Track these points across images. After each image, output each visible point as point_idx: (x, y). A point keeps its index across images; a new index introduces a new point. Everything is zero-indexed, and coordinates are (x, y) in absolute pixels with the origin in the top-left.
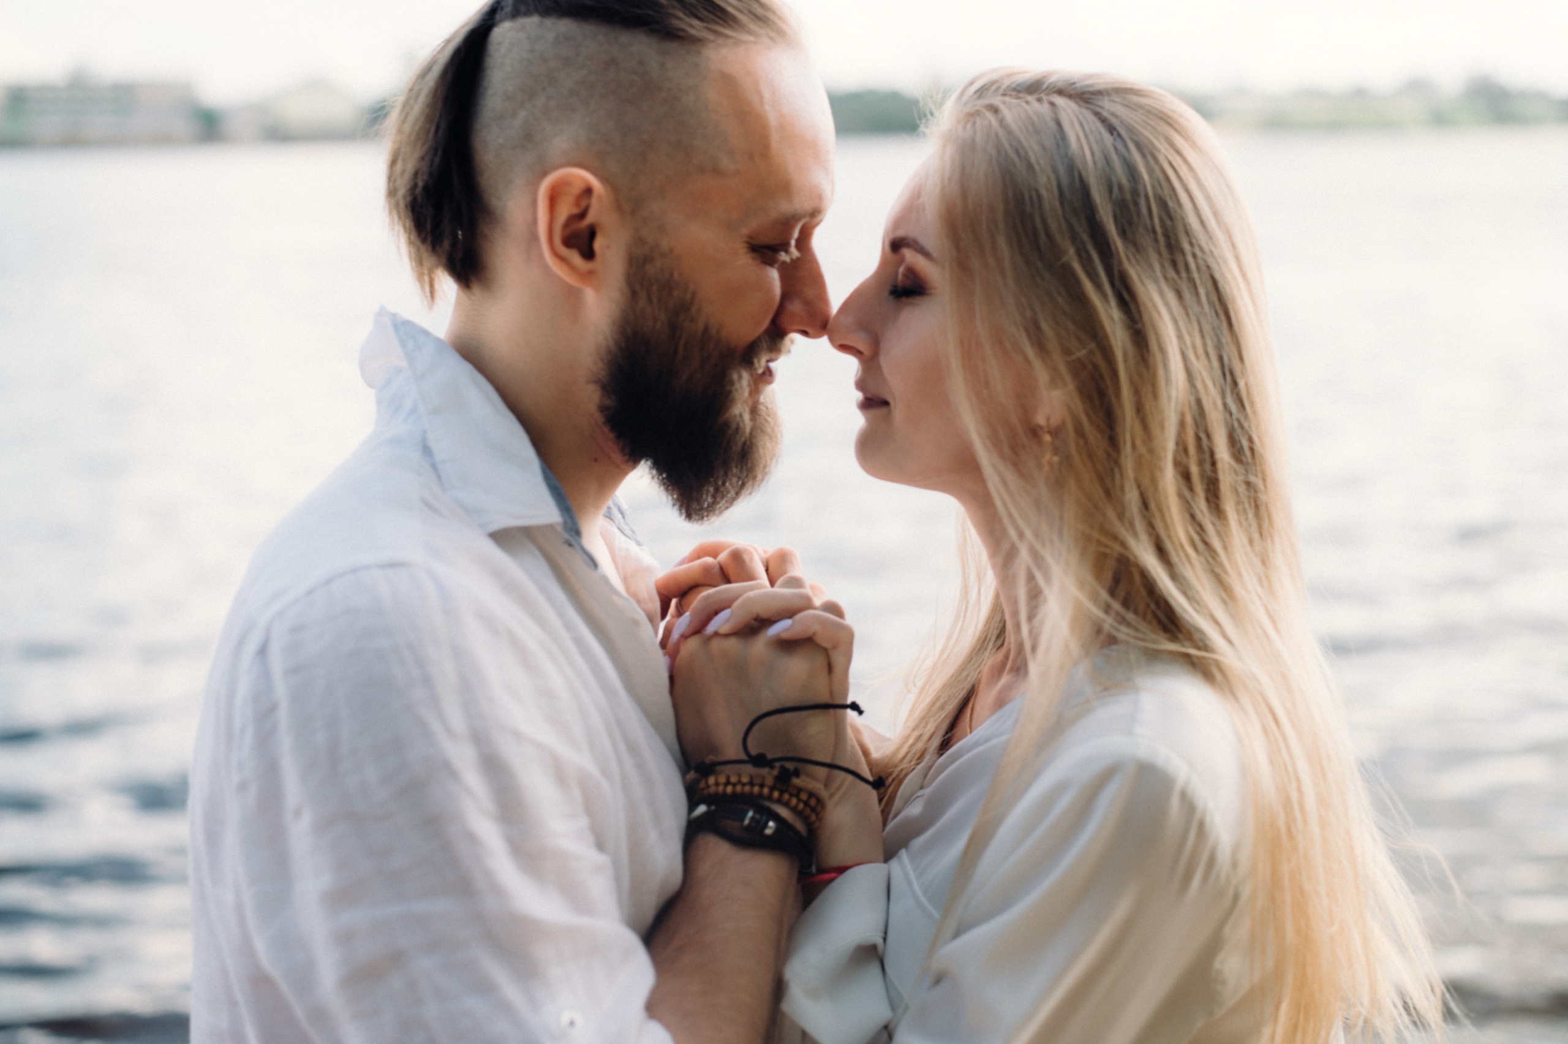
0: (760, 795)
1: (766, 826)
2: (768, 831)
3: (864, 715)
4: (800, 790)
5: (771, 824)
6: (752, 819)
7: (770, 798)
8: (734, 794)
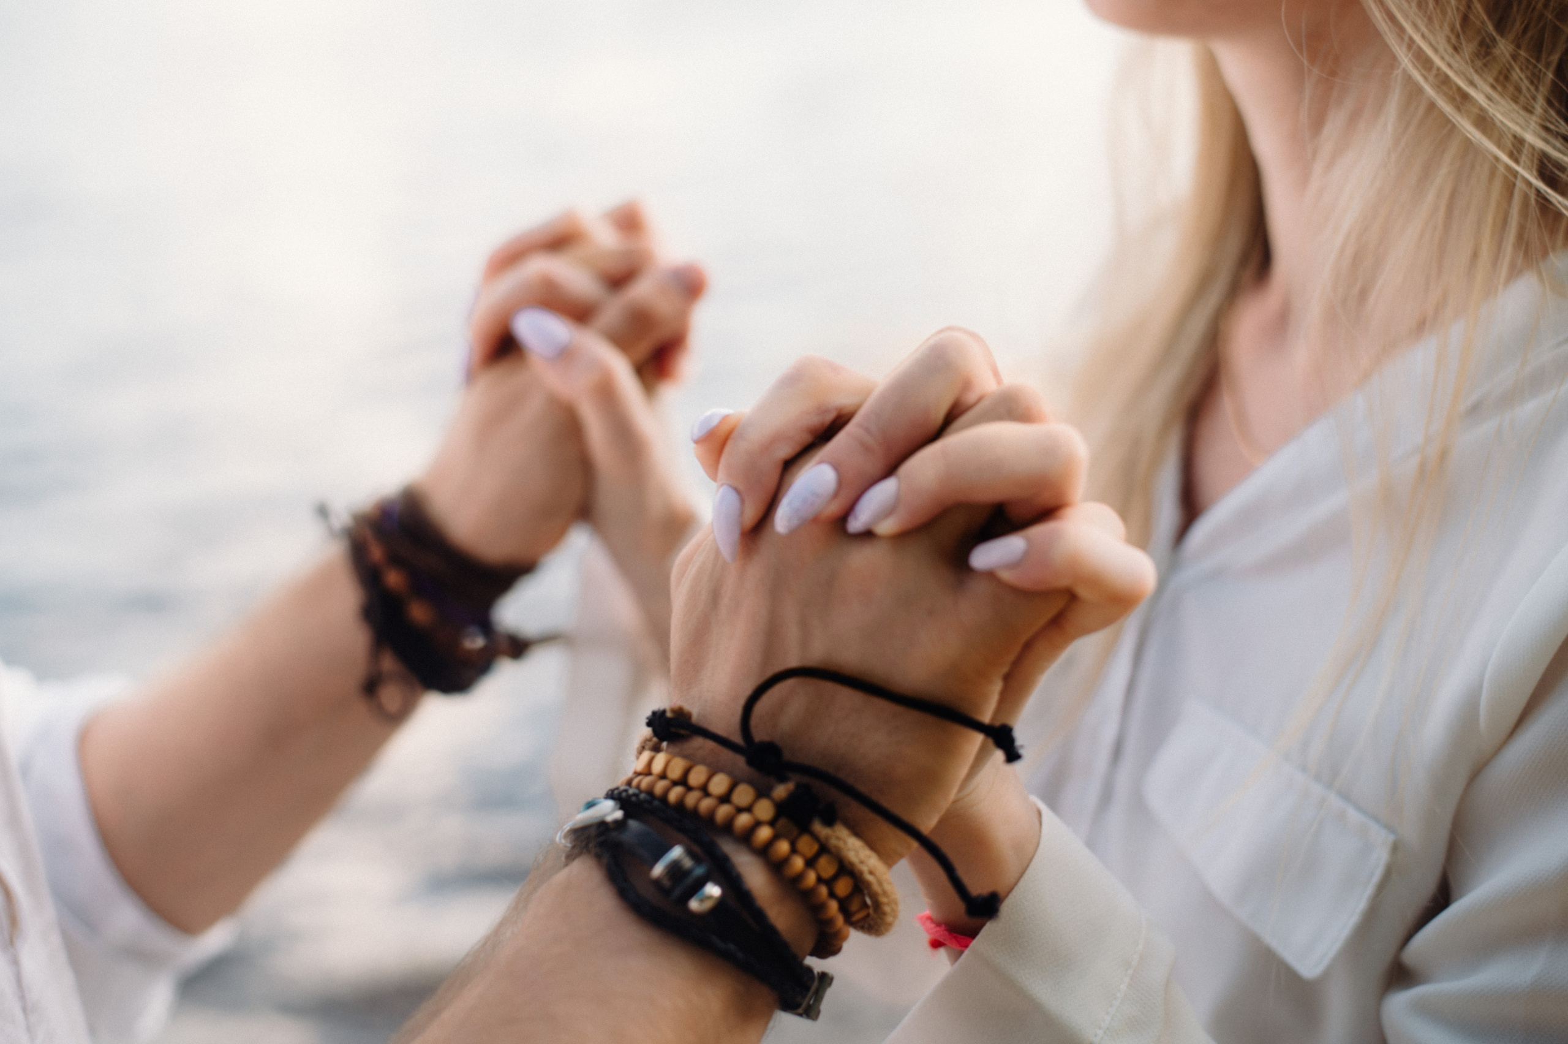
0: (727, 827)
1: (700, 884)
2: (694, 905)
3: (1017, 766)
4: (824, 849)
5: (713, 890)
6: (675, 869)
7: (746, 838)
8: (680, 804)
